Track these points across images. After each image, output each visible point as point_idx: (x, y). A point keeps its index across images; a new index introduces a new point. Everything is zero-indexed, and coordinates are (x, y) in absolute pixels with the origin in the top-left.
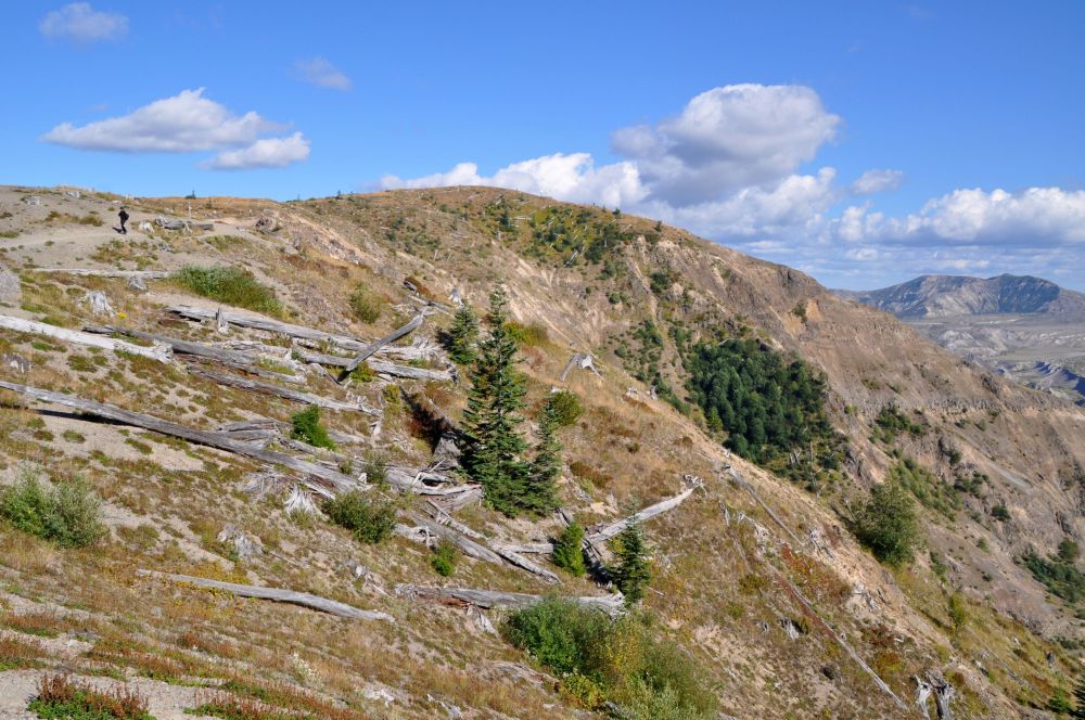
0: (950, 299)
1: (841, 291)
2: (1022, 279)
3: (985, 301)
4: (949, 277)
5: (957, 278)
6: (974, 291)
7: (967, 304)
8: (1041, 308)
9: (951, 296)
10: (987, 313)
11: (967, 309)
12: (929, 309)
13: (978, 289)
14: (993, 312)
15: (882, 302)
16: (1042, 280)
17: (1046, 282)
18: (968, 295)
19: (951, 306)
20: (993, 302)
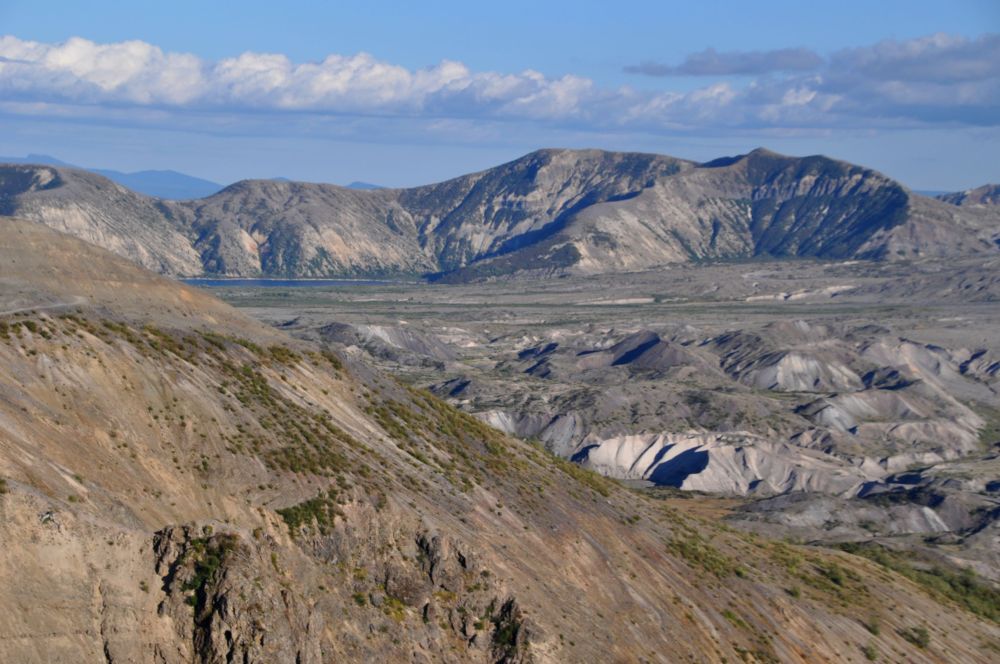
0: (632, 220)
1: (322, 188)
2: (804, 165)
3: (716, 225)
4: (608, 156)
5: (629, 157)
6: (686, 198)
7: (675, 234)
8: (866, 246)
9: (632, 210)
10: (726, 258)
11: (677, 248)
12: (582, 248)
13: (696, 192)
14: (740, 258)
15: (435, 221)
16: (855, 170)
17: (867, 174)
18: (673, 207)
19: (638, 241)
20: (737, 227)
